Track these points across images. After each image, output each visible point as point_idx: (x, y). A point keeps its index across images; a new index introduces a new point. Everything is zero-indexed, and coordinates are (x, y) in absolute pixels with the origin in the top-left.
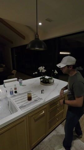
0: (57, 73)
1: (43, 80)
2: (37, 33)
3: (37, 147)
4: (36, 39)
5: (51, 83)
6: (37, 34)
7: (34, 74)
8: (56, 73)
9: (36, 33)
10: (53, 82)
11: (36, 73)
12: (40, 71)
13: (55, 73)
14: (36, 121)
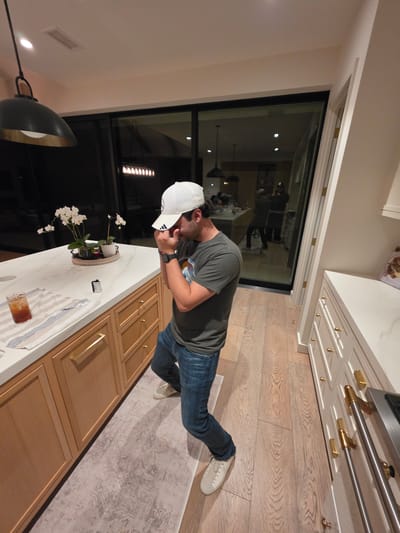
0: (124, 223)
1: (82, 251)
2: (21, 73)
3: (100, 437)
4: (20, 96)
5: (111, 256)
6: (21, 76)
7: (40, 231)
8: (121, 225)
9: (18, 75)
10: (117, 252)
11: (49, 228)
12: (64, 223)
13: (117, 223)
14: (80, 367)
